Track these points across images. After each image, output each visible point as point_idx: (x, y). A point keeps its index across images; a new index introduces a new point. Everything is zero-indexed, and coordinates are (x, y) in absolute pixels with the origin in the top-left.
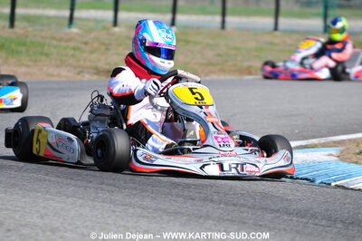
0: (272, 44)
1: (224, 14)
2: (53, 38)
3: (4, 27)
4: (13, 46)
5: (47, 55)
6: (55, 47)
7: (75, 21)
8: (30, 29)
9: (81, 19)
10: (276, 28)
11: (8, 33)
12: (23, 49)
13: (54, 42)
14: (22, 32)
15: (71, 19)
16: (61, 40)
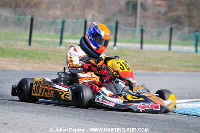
0: (168, 57)
1: (142, 43)
2: (52, 51)
3: (26, 46)
4: (31, 54)
5: (49, 59)
6: (53, 55)
7: (63, 44)
8: (39, 47)
9: (66, 43)
10: (170, 49)
11: (28, 48)
12: (37, 56)
13: (53, 53)
14: (35, 48)
15: (61, 42)
16: (56, 52)
